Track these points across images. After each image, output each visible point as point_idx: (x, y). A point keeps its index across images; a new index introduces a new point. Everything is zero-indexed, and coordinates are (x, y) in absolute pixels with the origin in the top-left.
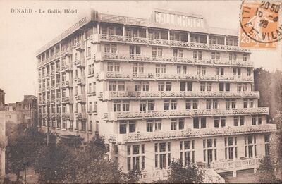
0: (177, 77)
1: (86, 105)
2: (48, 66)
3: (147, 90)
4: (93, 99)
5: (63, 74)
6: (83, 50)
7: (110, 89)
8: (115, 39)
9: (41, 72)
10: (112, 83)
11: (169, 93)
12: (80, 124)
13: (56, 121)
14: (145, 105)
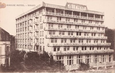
0: (76, 30)
1: (39, 40)
2: (21, 24)
3: (64, 34)
4: (42, 37)
5: (28, 27)
6: (38, 18)
7: (50, 34)
8: (52, 14)
9: (18, 26)
10: (50, 31)
11: (72, 36)
12: (36, 47)
13: (24, 46)
14: (63, 40)
